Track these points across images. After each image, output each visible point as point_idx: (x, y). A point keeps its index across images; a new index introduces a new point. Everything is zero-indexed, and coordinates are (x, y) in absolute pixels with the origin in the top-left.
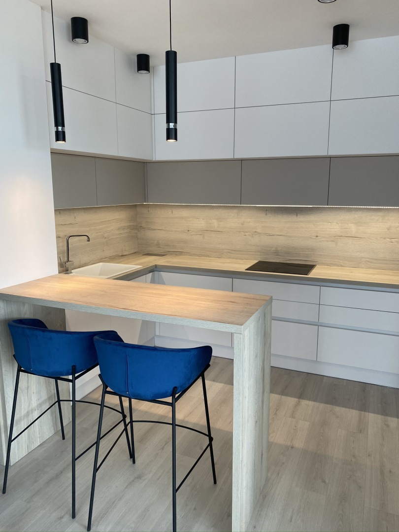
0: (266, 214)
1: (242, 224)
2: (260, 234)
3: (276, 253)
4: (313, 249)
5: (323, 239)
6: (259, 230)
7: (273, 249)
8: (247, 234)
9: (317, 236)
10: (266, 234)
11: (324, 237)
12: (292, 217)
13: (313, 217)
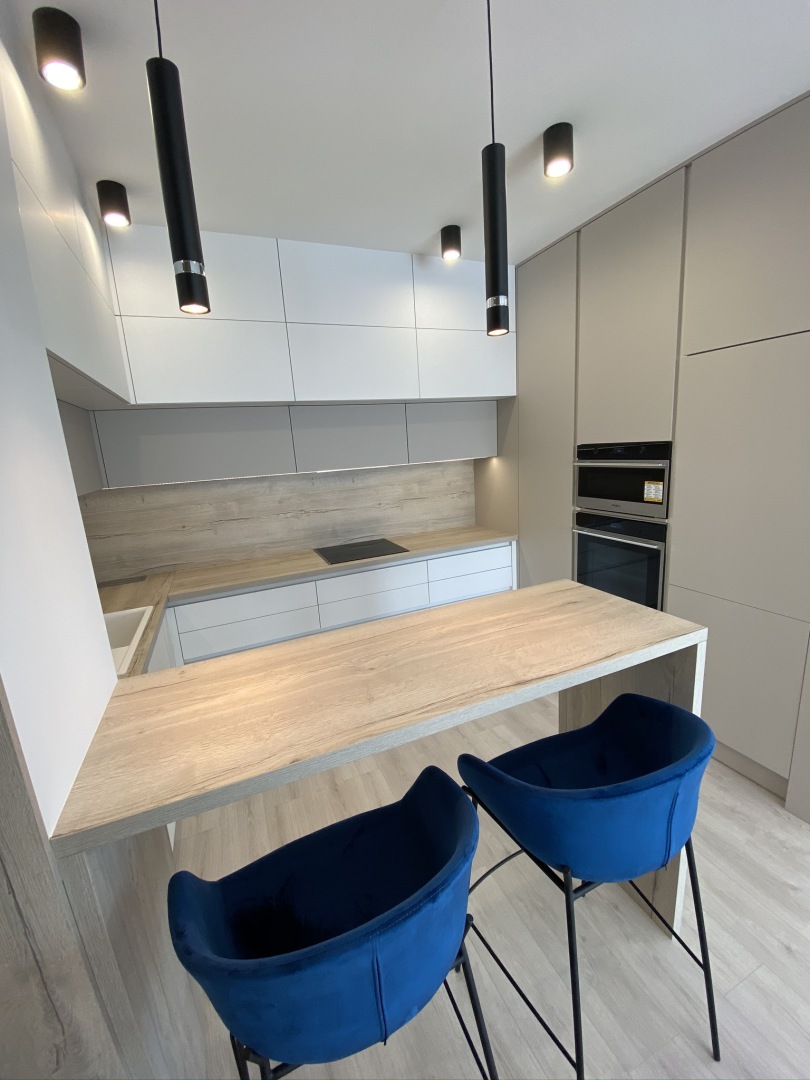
0: (313, 483)
1: (280, 502)
2: (308, 512)
3: (334, 533)
4: (377, 521)
5: (387, 507)
6: (306, 507)
7: (330, 529)
8: (289, 515)
9: (380, 504)
10: (316, 512)
11: (387, 504)
12: (348, 484)
13: (373, 481)
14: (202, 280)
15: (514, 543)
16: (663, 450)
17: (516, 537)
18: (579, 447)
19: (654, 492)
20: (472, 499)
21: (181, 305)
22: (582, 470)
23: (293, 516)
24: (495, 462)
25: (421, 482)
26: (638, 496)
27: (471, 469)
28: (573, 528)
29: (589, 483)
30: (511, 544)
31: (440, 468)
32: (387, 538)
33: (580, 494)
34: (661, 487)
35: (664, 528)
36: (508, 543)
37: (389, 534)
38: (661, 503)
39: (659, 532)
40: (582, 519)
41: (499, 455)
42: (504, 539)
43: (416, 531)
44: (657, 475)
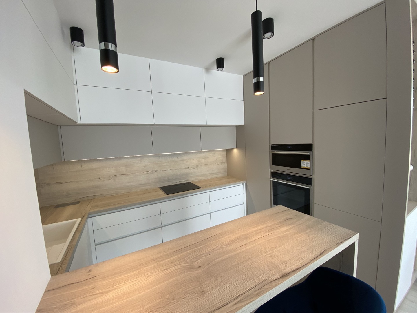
0: (160, 159)
1: (145, 167)
2: (157, 171)
3: (168, 180)
4: (187, 174)
5: (191, 168)
6: (156, 169)
7: (166, 178)
8: (148, 172)
9: (188, 167)
10: (161, 171)
11: (191, 167)
12: (175, 159)
13: (185, 157)
14: (115, 54)
15: (244, 184)
16: (309, 147)
17: (245, 181)
18: (271, 145)
19: (306, 164)
20: (226, 165)
21: (102, 65)
22: (273, 154)
23: (150, 173)
24: (235, 151)
25: (205, 158)
26: (299, 166)
27: (226, 152)
28: (270, 178)
29: (276, 160)
30: (243, 184)
31: (213, 153)
32: (191, 181)
33: (273, 164)
34: (309, 162)
35: (311, 179)
36: (242, 184)
37: (192, 180)
38: (309, 169)
39: (309, 181)
40: (274, 175)
41: (237, 148)
42: (241, 182)
43: (203, 178)
44: (307, 158)
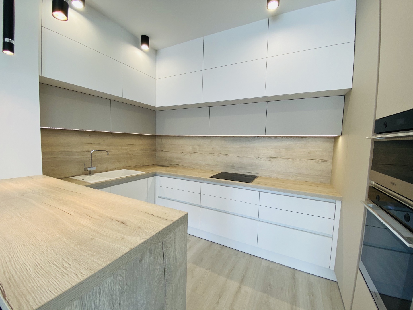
1: (213, 149)
2: (223, 155)
5: (262, 159)
6: (222, 153)
7: (231, 165)
9: (259, 157)
10: (227, 155)
12: (243, 145)
13: (257, 145)
17: (342, 198)
20: (329, 166)
23: (217, 156)
24: (341, 140)
27: (331, 145)
30: (336, 202)
31: (303, 142)
37: (262, 174)
41: (342, 135)
